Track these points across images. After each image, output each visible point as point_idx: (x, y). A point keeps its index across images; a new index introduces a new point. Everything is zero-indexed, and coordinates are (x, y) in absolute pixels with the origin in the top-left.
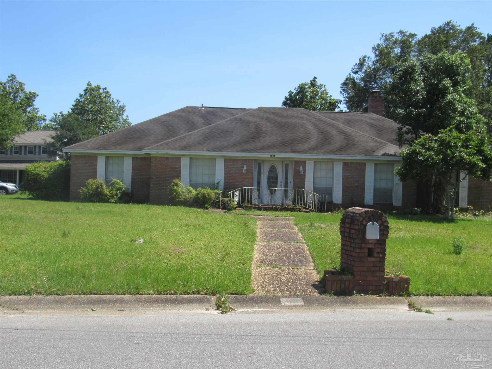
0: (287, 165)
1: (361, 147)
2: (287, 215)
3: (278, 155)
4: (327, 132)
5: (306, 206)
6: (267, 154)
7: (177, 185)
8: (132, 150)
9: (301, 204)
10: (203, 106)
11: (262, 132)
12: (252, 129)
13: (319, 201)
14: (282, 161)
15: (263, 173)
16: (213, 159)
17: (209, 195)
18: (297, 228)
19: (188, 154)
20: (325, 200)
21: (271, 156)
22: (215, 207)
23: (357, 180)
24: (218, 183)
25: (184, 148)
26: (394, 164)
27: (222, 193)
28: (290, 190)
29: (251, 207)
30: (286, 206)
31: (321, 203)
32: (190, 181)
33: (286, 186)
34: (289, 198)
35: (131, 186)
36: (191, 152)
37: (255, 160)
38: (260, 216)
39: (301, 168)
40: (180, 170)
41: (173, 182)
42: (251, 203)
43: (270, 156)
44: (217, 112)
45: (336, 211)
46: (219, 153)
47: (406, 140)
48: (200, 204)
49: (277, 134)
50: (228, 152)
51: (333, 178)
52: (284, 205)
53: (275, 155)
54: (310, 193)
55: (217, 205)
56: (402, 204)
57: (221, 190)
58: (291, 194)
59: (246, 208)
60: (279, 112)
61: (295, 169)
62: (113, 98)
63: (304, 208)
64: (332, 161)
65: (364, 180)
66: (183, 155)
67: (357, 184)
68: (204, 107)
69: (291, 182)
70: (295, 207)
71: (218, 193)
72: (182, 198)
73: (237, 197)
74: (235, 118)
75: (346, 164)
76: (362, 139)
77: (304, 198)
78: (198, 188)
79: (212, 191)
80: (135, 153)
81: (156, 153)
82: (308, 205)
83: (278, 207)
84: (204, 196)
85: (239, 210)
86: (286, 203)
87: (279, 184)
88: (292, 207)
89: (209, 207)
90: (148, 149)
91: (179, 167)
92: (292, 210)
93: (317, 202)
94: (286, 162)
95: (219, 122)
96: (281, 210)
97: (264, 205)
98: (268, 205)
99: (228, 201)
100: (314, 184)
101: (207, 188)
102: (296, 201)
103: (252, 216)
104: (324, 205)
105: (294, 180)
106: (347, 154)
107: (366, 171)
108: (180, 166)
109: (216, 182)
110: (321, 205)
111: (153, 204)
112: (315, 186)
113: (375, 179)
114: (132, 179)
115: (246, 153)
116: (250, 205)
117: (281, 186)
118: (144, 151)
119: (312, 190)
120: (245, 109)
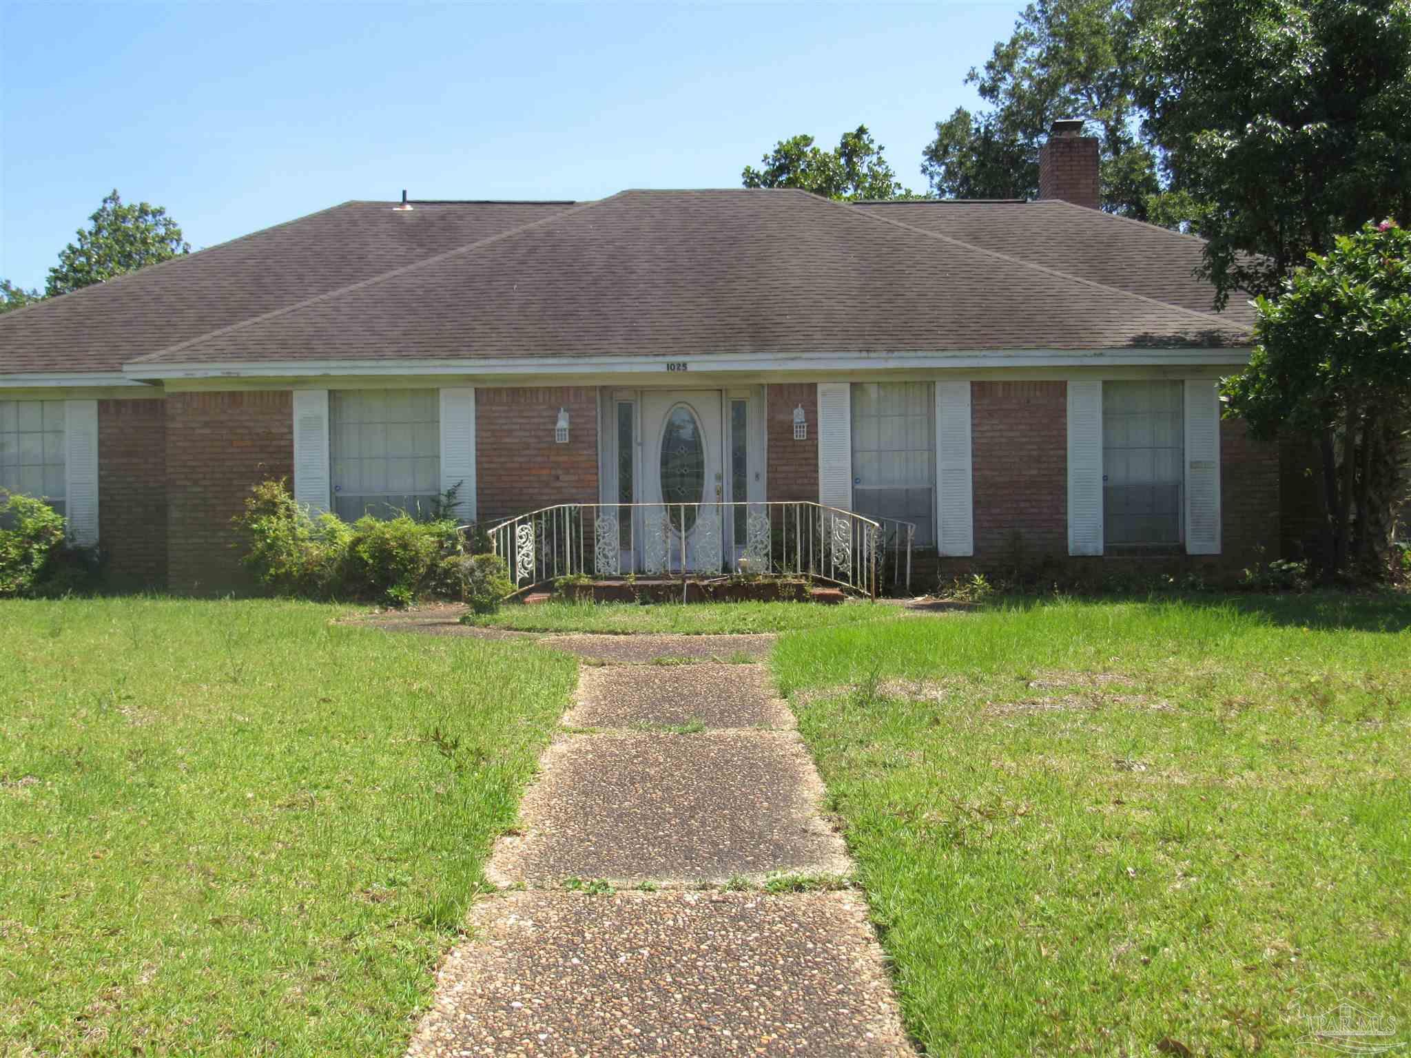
0: (739, 409)
1: (1039, 318)
2: (741, 626)
3: (700, 364)
4: (898, 267)
5: (828, 573)
6: (651, 359)
7: (270, 508)
8: (89, 371)
9: (805, 567)
10: (409, 198)
11: (634, 277)
12: (592, 269)
13: (879, 548)
14: (719, 387)
15: (641, 444)
16: (428, 392)
17: (405, 546)
18: (789, 716)
19: (319, 373)
20: (903, 542)
21: (670, 366)
22: (438, 596)
23: (1035, 453)
24: (451, 494)
25: (306, 350)
26: (1183, 382)
27: (467, 532)
28: (756, 507)
29: (585, 589)
30: (738, 577)
31: (890, 556)
32: (335, 488)
33: (740, 491)
34: (751, 540)
35: (96, 520)
36: (333, 364)
37: (603, 389)
38: (616, 634)
39: (799, 415)
40: (292, 446)
41: (256, 496)
42: (590, 570)
43: (663, 368)
44: (461, 218)
45: (953, 587)
46: (448, 366)
47: (1241, 274)
48: (372, 586)
49: (694, 282)
50: (486, 357)
51: (932, 449)
52: (730, 571)
53: (685, 365)
54: (841, 516)
55: (447, 585)
56: (1224, 544)
57: (460, 522)
58: (759, 527)
59: (570, 593)
60: (705, 204)
61: (770, 420)
62: (187, 244)
63: (819, 582)
64: (926, 382)
65: (1061, 452)
66: (301, 381)
67: (1034, 472)
68: (411, 203)
69: (757, 476)
70: (779, 582)
71: (450, 537)
72: (292, 561)
73: (529, 547)
74: (529, 234)
75: (982, 389)
76: (1038, 289)
77: (817, 540)
78: (362, 515)
79: (422, 528)
80: (104, 383)
81: (181, 375)
82: (836, 569)
83: (706, 582)
84: (383, 553)
85: (539, 602)
86: (738, 564)
87: (710, 484)
88: (766, 581)
89: (408, 594)
90: (149, 362)
91: (286, 430)
92: (767, 593)
93: (873, 552)
94: (736, 395)
95: (463, 250)
96: (718, 595)
97: (648, 578)
98: (665, 576)
99: (472, 571)
100: (855, 480)
101: (399, 515)
102: (780, 553)
103: (576, 636)
104: (903, 567)
105: (771, 468)
106: (990, 348)
107: (1069, 413)
108: (291, 427)
109: (446, 485)
110: (889, 568)
111: (185, 592)
112: (858, 487)
113: (1107, 449)
114: (102, 491)
115: (565, 361)
116: (585, 581)
117: (719, 492)
118: (135, 373)
119: (850, 506)
120: (572, 203)
